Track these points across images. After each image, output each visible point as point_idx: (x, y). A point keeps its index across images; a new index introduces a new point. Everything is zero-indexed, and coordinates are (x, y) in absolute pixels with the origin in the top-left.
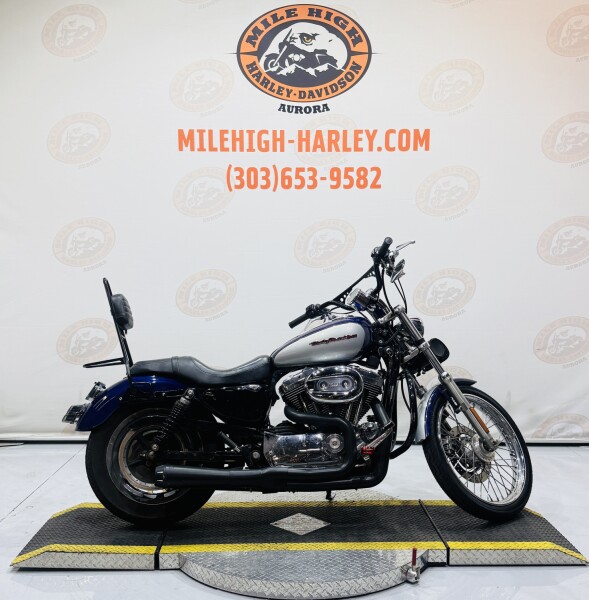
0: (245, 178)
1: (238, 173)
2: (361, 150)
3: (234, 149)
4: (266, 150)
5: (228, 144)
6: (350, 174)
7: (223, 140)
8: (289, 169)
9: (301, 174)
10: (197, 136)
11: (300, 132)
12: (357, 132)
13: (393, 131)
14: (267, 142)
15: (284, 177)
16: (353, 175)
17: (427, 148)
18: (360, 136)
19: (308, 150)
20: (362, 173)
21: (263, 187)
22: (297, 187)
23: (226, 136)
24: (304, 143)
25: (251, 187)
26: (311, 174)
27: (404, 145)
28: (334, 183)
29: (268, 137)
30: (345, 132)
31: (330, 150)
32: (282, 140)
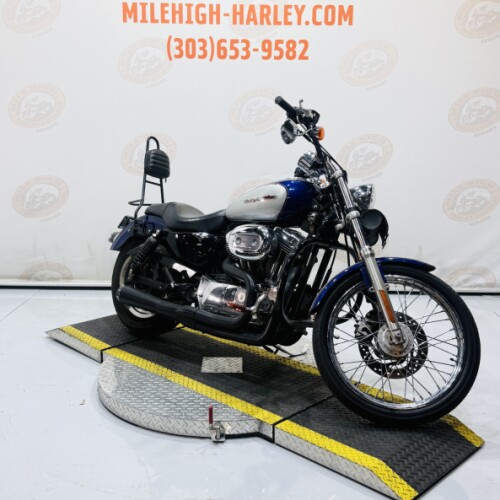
0: (184, 48)
1: (177, 44)
2: (290, 23)
3: (174, 21)
4: (204, 22)
5: (168, 16)
6: (280, 45)
7: (163, 12)
8: (224, 41)
9: (235, 45)
10: (139, 8)
11: (235, 6)
12: (287, 7)
13: (320, 7)
14: (204, 15)
15: (219, 48)
16: (283, 46)
17: (351, 23)
18: (290, 10)
19: (242, 22)
20: (291, 45)
21: (201, 57)
22: (232, 58)
23: (166, 9)
24: (238, 17)
25: (189, 56)
26: (244, 45)
27: (330, 20)
28: (266, 54)
29: (205, 11)
30: (276, 7)
31: (262, 23)
32: (218, 13)
